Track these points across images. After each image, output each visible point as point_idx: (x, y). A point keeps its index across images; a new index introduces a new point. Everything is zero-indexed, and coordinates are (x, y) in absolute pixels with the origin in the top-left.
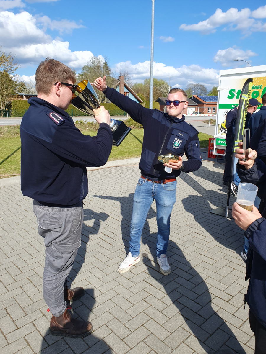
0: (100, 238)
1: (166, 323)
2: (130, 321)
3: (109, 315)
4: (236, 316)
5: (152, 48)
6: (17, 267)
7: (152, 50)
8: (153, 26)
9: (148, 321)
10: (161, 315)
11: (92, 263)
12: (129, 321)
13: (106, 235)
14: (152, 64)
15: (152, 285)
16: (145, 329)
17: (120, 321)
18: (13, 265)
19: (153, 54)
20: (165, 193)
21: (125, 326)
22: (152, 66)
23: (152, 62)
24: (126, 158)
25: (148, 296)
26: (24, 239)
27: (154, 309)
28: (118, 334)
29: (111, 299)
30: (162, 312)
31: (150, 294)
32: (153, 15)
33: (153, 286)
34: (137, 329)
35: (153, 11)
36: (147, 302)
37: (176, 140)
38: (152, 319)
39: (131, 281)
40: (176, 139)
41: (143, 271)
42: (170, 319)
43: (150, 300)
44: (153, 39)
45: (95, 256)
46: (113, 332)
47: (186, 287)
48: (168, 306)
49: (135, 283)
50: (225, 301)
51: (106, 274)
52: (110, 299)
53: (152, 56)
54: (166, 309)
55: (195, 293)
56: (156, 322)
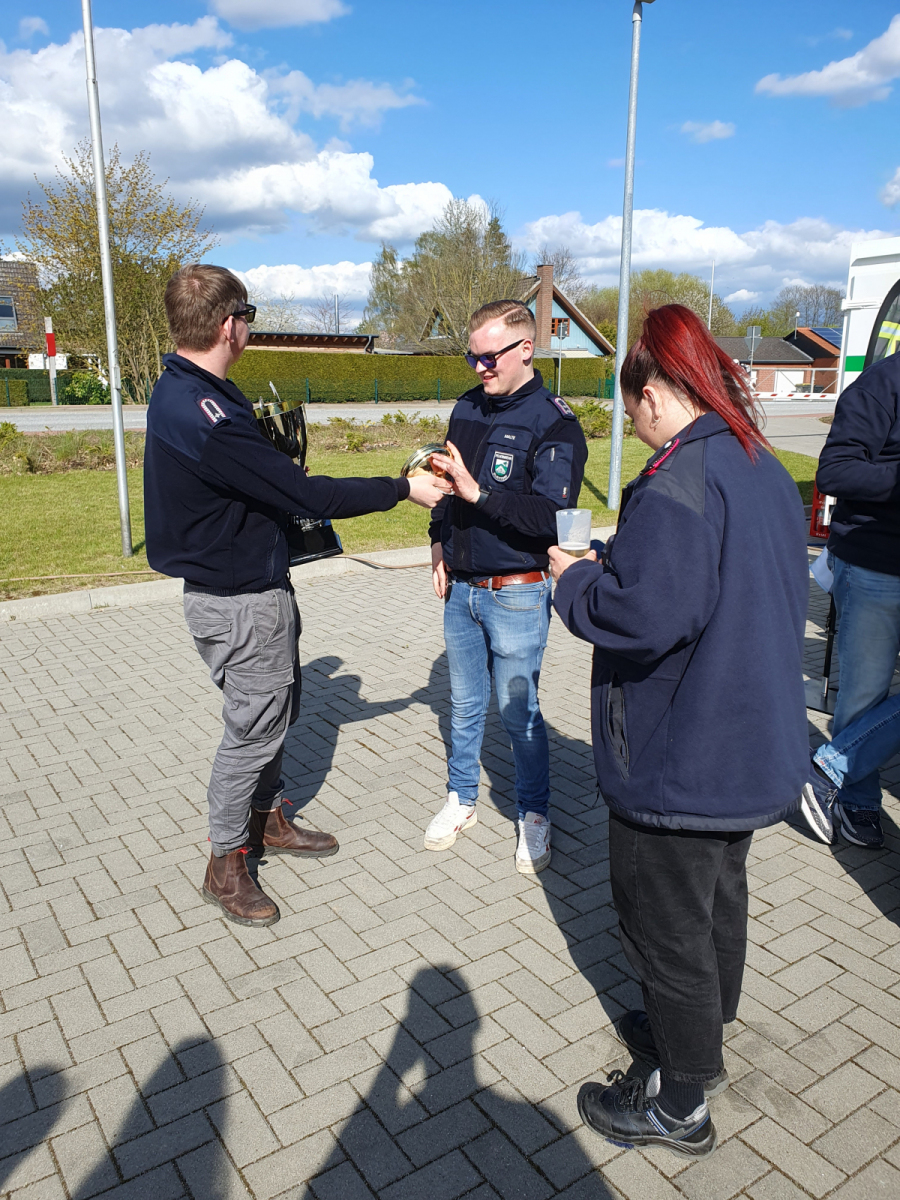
0: (418, 744)
5: (630, 174)
6: (188, 800)
7: (629, 181)
8: (633, 104)
13: (434, 736)
18: (178, 794)
19: (632, 195)
20: (502, 616)
23: (627, 222)
26: (208, 737)
27: (541, 917)
32: (635, 68)
35: (636, 55)
36: (525, 900)
40: (496, 454)
52: (426, 888)
53: (627, 203)
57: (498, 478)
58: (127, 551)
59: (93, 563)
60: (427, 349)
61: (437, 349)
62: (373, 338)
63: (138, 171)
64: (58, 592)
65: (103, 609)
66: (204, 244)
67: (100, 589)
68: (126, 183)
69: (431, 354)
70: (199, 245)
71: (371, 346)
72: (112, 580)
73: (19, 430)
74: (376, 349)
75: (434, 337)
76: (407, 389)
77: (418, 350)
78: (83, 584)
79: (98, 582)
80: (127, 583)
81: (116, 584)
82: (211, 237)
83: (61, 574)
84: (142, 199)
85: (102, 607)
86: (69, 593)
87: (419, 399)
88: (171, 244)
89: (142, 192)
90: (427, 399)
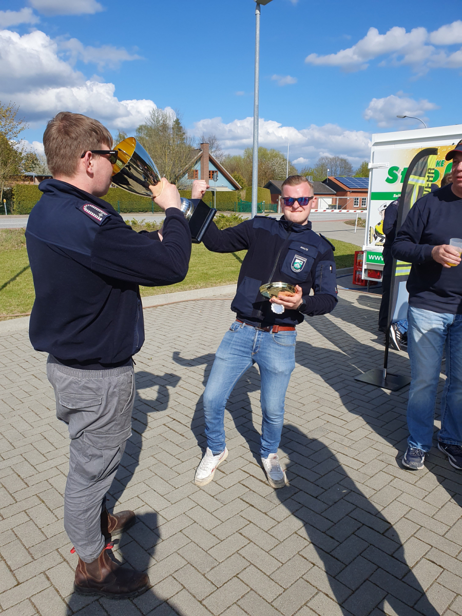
0: (164, 425)
1: (277, 571)
2: (215, 569)
3: (179, 558)
4: (396, 559)
5: (257, 95)
6: (19, 476)
7: (257, 99)
8: (257, 58)
9: (245, 568)
10: (268, 557)
11: (151, 468)
12: (213, 568)
13: (174, 420)
14: (256, 122)
15: (253, 506)
16: (241, 582)
17: (198, 568)
18: (12, 472)
19: (258, 106)
21: (206, 578)
22: (256, 126)
23: (256, 120)
24: (212, 286)
25: (246, 526)
26: (31, 428)
27: (256, 547)
28: (193, 592)
29: (183, 531)
30: (271, 552)
31: (250, 522)
32: (258, 39)
33: (255, 508)
34: (226, 583)
35: (258, 32)
36: (244, 534)
37: (297, 257)
38: (252, 566)
39: (216, 499)
40: (296, 256)
41: (239, 482)
42: (283, 564)
43: (250, 531)
44: (257, 80)
45: (156, 456)
46: (184, 588)
47: (312, 508)
48: (281, 542)
49: (224, 502)
50: (378, 532)
51: (175, 487)
52: (181, 531)
53: (256, 110)
54: (277, 547)
55: (327, 519)
56: (259, 571)
57: (294, 270)
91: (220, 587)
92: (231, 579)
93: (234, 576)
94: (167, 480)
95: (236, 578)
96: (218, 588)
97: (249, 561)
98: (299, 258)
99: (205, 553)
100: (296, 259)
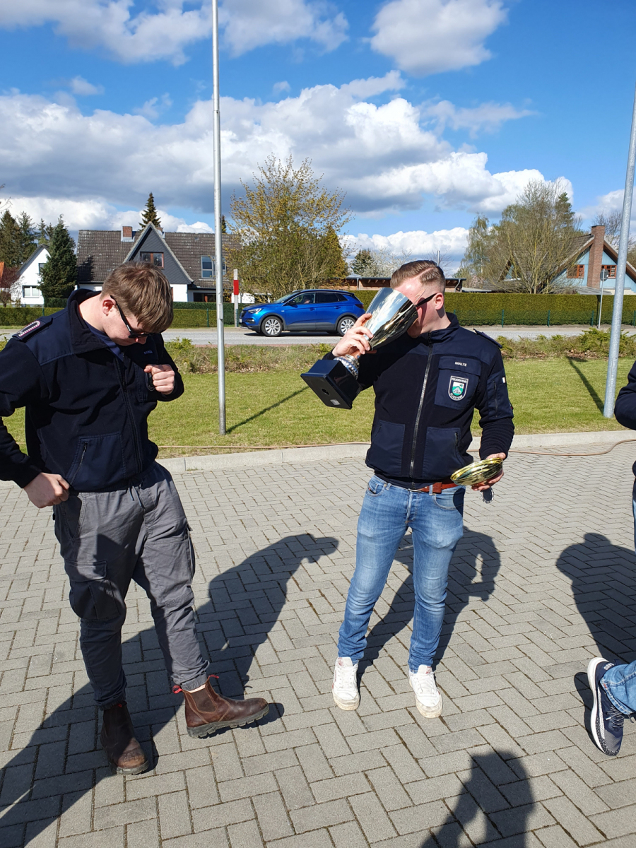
1: (384, 842)
2: (306, 809)
3: (271, 780)
9: (344, 823)
10: (383, 818)
12: (304, 807)
15: (405, 744)
16: (328, 838)
17: (286, 800)
20: (439, 515)
21: (288, 816)
25: (380, 767)
28: (263, 827)
29: (296, 749)
30: (391, 815)
31: (389, 764)
33: (407, 748)
34: (310, 831)
37: (454, 379)
38: (355, 822)
39: (363, 722)
40: (452, 378)
41: (406, 708)
42: (399, 835)
43: (381, 778)
46: (256, 818)
47: (489, 774)
48: (414, 805)
49: (370, 728)
51: (320, 692)
54: (405, 810)
55: (504, 796)
56: (360, 832)
57: (454, 398)
58: (222, 431)
59: (197, 438)
60: (501, 288)
61: (509, 288)
62: (461, 281)
63: (304, 172)
64: (165, 457)
65: (192, 472)
66: (343, 219)
67: (195, 457)
68: (296, 180)
69: (504, 292)
70: (341, 219)
71: (460, 286)
72: (205, 451)
73: (192, 344)
74: (463, 289)
75: (509, 279)
76: (478, 317)
77: (494, 289)
78: (184, 453)
79: (194, 452)
80: (213, 454)
81: (206, 454)
82: (348, 213)
83: (173, 445)
84: (306, 190)
85: (192, 470)
86: (173, 459)
87: (487, 324)
88: (322, 219)
89: (305, 185)
90: (493, 324)
91: (299, 834)
92: (318, 829)
93: (324, 827)
94: (315, 680)
95: (325, 830)
96: (295, 834)
97: (355, 815)
98: (457, 380)
99: (306, 785)
100: (453, 381)
